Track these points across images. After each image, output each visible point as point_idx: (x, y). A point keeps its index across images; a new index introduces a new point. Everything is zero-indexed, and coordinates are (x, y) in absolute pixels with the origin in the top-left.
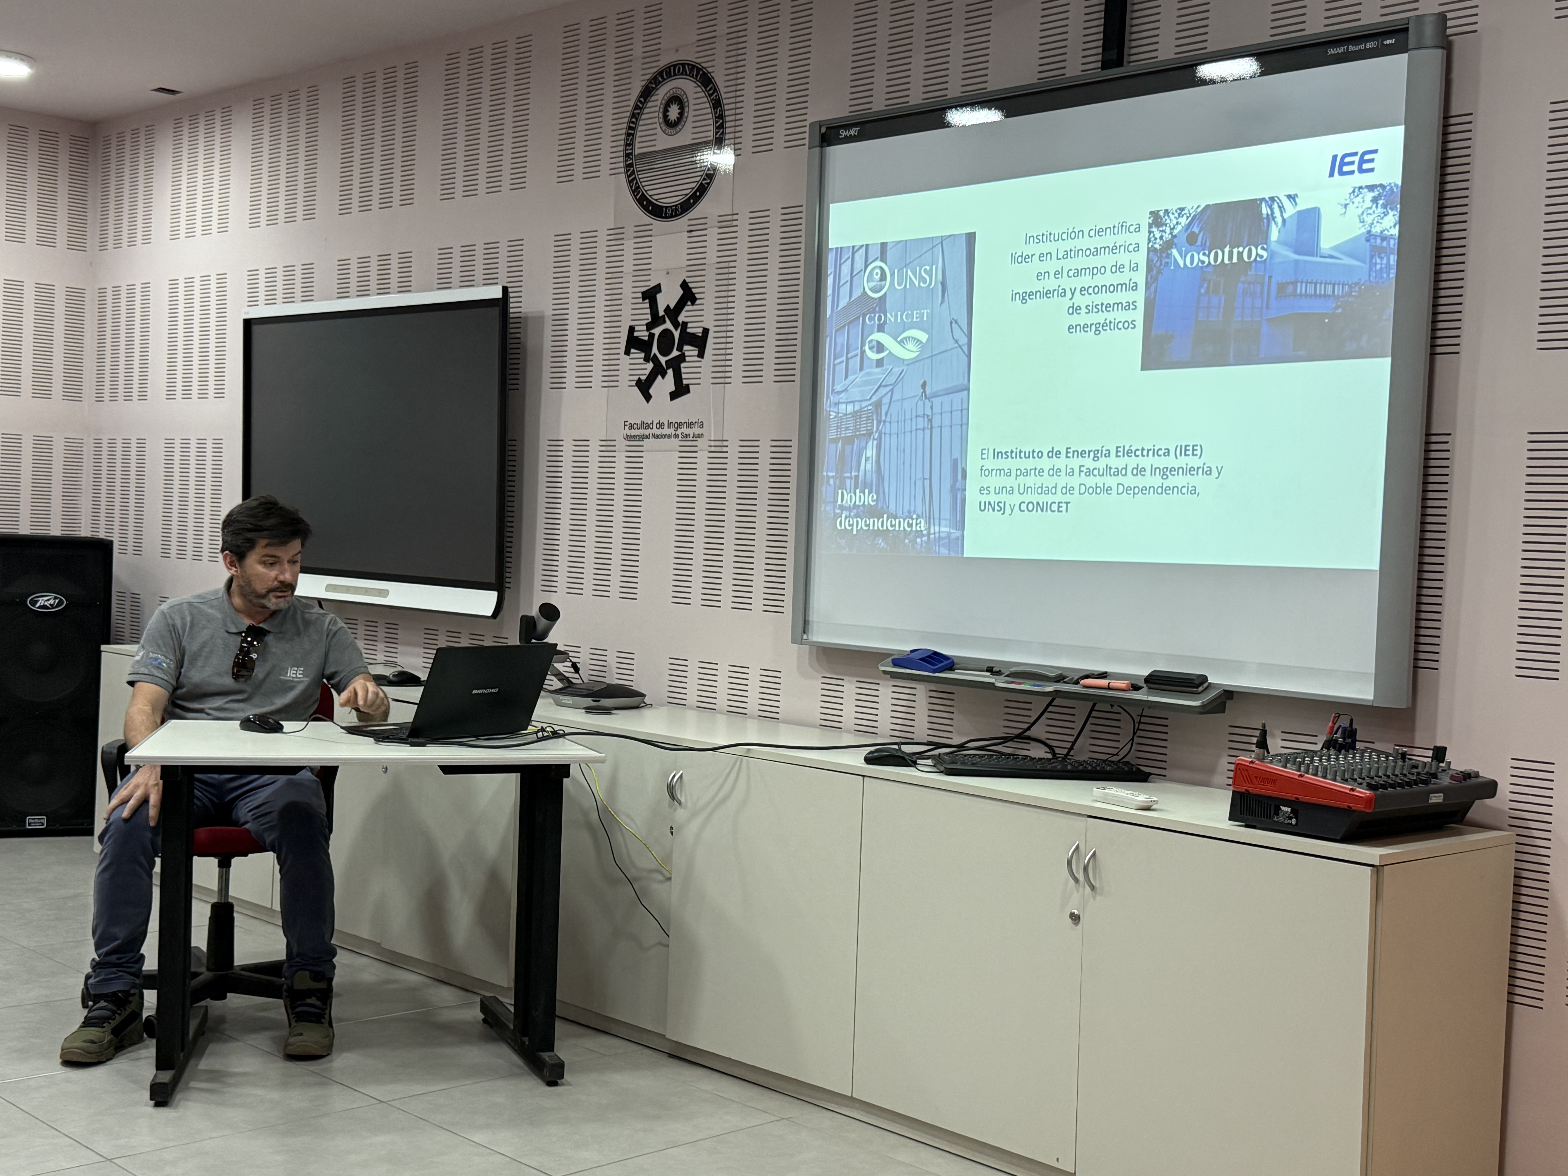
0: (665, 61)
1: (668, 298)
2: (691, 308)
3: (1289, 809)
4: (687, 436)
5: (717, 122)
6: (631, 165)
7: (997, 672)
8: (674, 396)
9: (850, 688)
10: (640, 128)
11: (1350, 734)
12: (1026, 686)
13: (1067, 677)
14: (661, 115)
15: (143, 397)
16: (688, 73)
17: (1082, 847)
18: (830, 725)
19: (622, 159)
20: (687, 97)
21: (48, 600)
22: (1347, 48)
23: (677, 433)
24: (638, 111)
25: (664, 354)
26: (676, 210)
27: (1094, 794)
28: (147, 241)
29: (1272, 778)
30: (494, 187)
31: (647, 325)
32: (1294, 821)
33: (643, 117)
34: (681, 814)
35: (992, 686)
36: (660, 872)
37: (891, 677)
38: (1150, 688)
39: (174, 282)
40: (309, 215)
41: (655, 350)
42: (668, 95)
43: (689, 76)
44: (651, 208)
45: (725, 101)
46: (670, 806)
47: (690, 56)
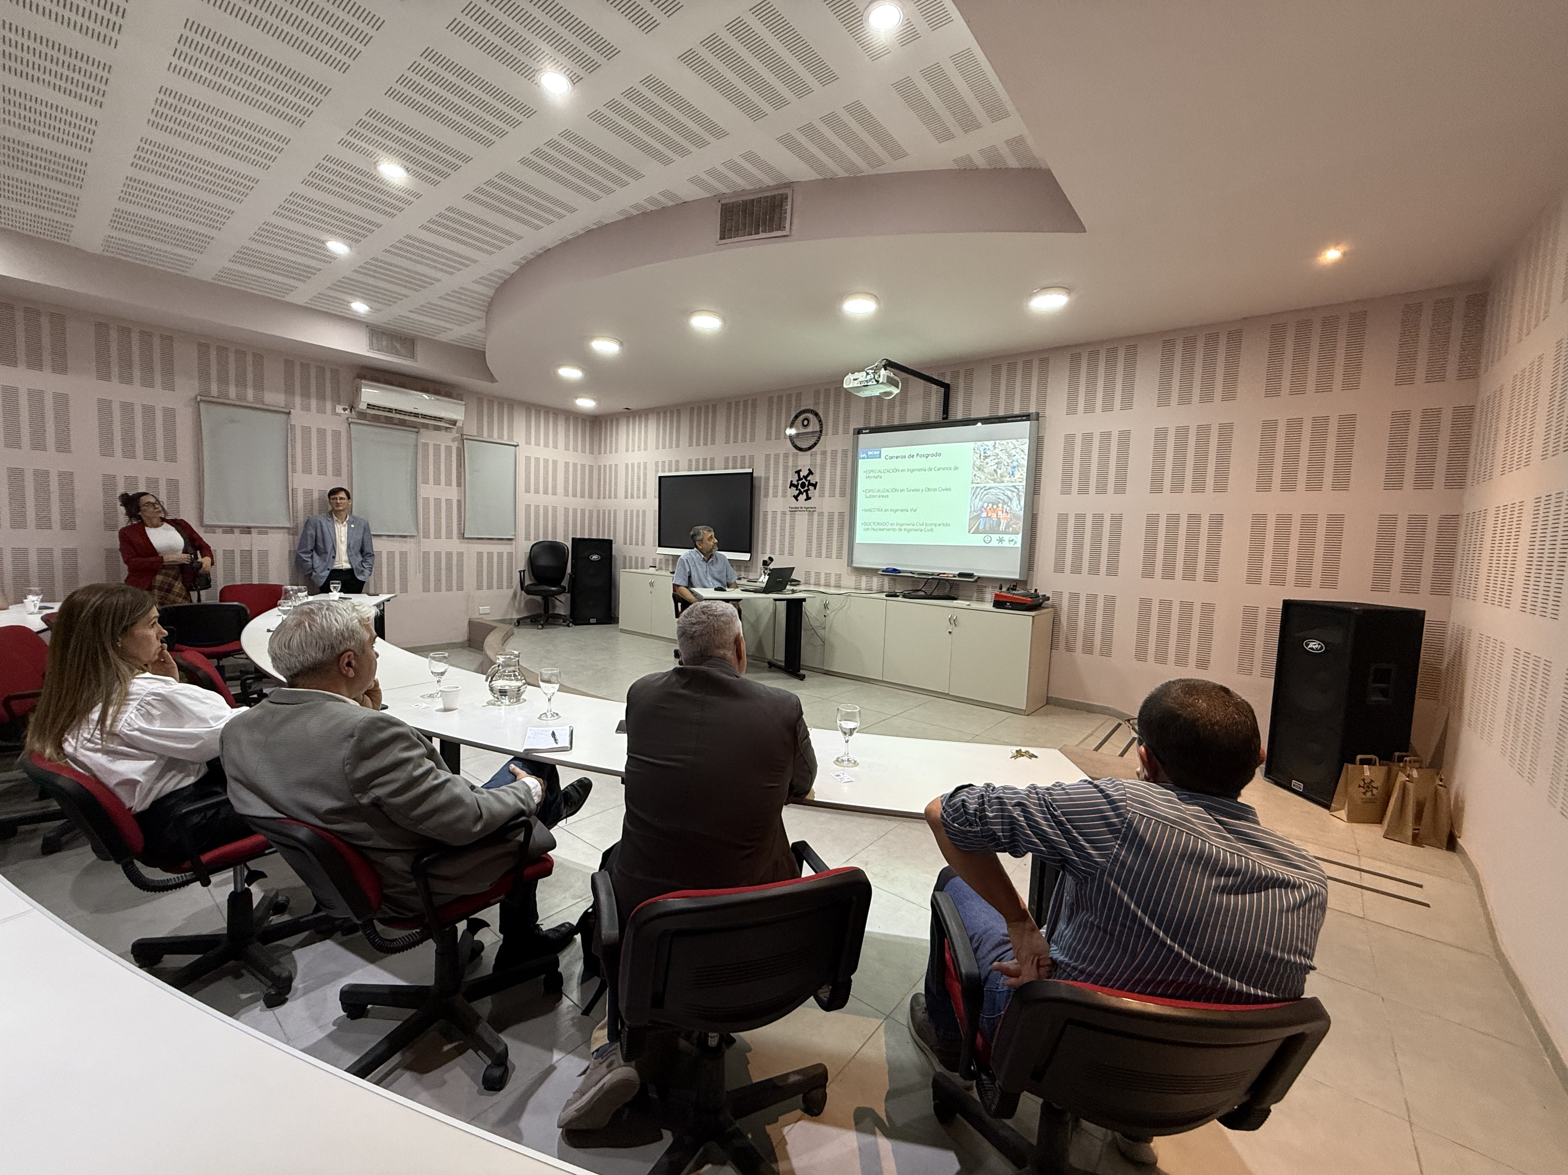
0: (803, 408)
1: (804, 473)
3: (1007, 604)
4: (810, 510)
5: (820, 426)
6: (791, 436)
7: (913, 573)
8: (806, 500)
9: (864, 578)
10: (794, 427)
11: (1014, 586)
12: (923, 577)
13: (933, 574)
14: (801, 423)
15: (616, 498)
17: (952, 615)
18: (858, 588)
20: (810, 419)
21: (595, 557)
23: (807, 510)
24: (794, 422)
25: (803, 488)
26: (807, 449)
28: (616, 452)
29: (1002, 597)
30: (744, 440)
31: (797, 480)
32: (1011, 607)
33: (795, 424)
34: (828, 612)
35: (911, 577)
37: (878, 575)
38: (958, 577)
39: (627, 465)
40: (678, 446)
41: (799, 487)
42: (804, 418)
43: (811, 413)
44: (798, 449)
45: (823, 421)
46: (824, 610)
47: (812, 408)
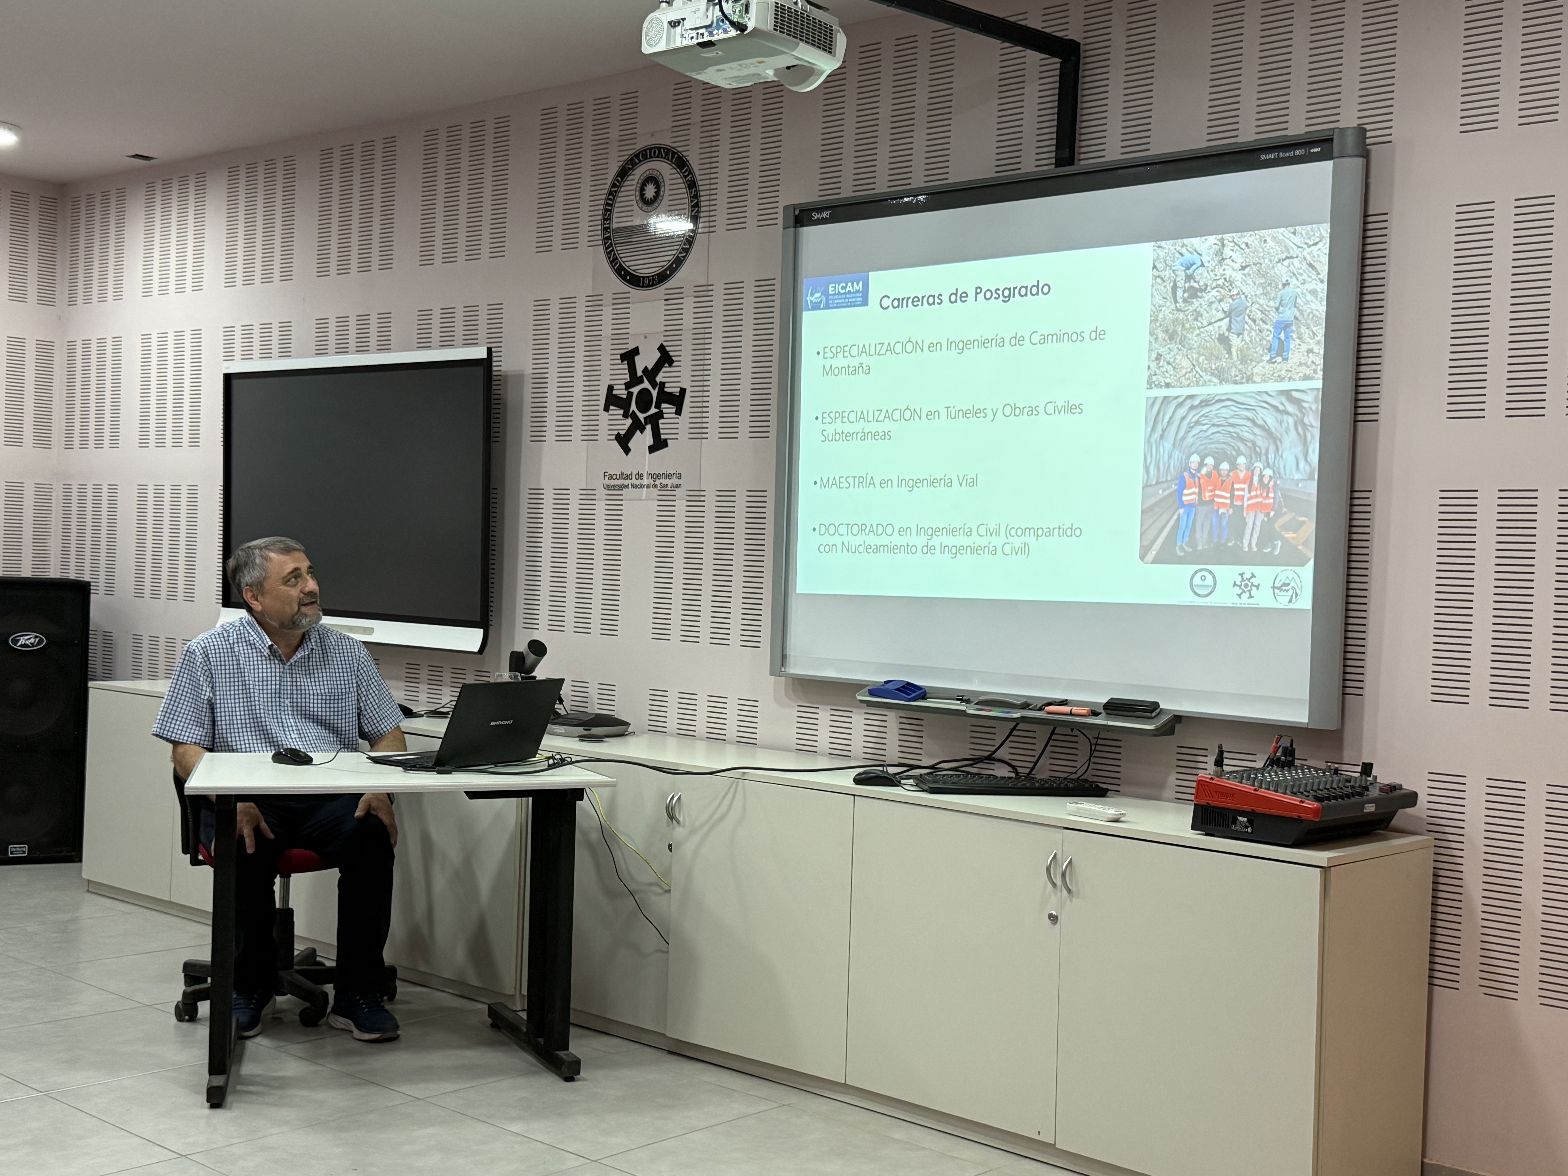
0: (641, 143)
1: (646, 360)
2: (668, 369)
3: (1245, 820)
4: (666, 486)
5: (692, 202)
6: (609, 238)
7: (966, 700)
8: (652, 449)
9: (824, 716)
10: (617, 205)
11: (1290, 752)
12: (996, 713)
13: (1031, 705)
14: (638, 193)
15: (114, 445)
16: (664, 155)
17: (1059, 856)
18: (806, 749)
19: (599, 232)
20: (662, 178)
21: (29, 639)
22: (1278, 155)
23: (656, 483)
24: (616, 189)
25: (643, 411)
26: (653, 280)
27: (1068, 808)
28: (118, 297)
29: (1230, 793)
30: (474, 255)
31: (626, 384)
32: (1250, 830)
33: (620, 194)
34: (680, 832)
35: (963, 713)
36: (658, 885)
37: (867, 706)
38: (1107, 714)
39: (146, 337)
40: (286, 276)
41: (633, 407)
42: (645, 175)
43: (665, 158)
44: (628, 278)
45: (700, 183)
46: (668, 826)
47: (666, 141)
